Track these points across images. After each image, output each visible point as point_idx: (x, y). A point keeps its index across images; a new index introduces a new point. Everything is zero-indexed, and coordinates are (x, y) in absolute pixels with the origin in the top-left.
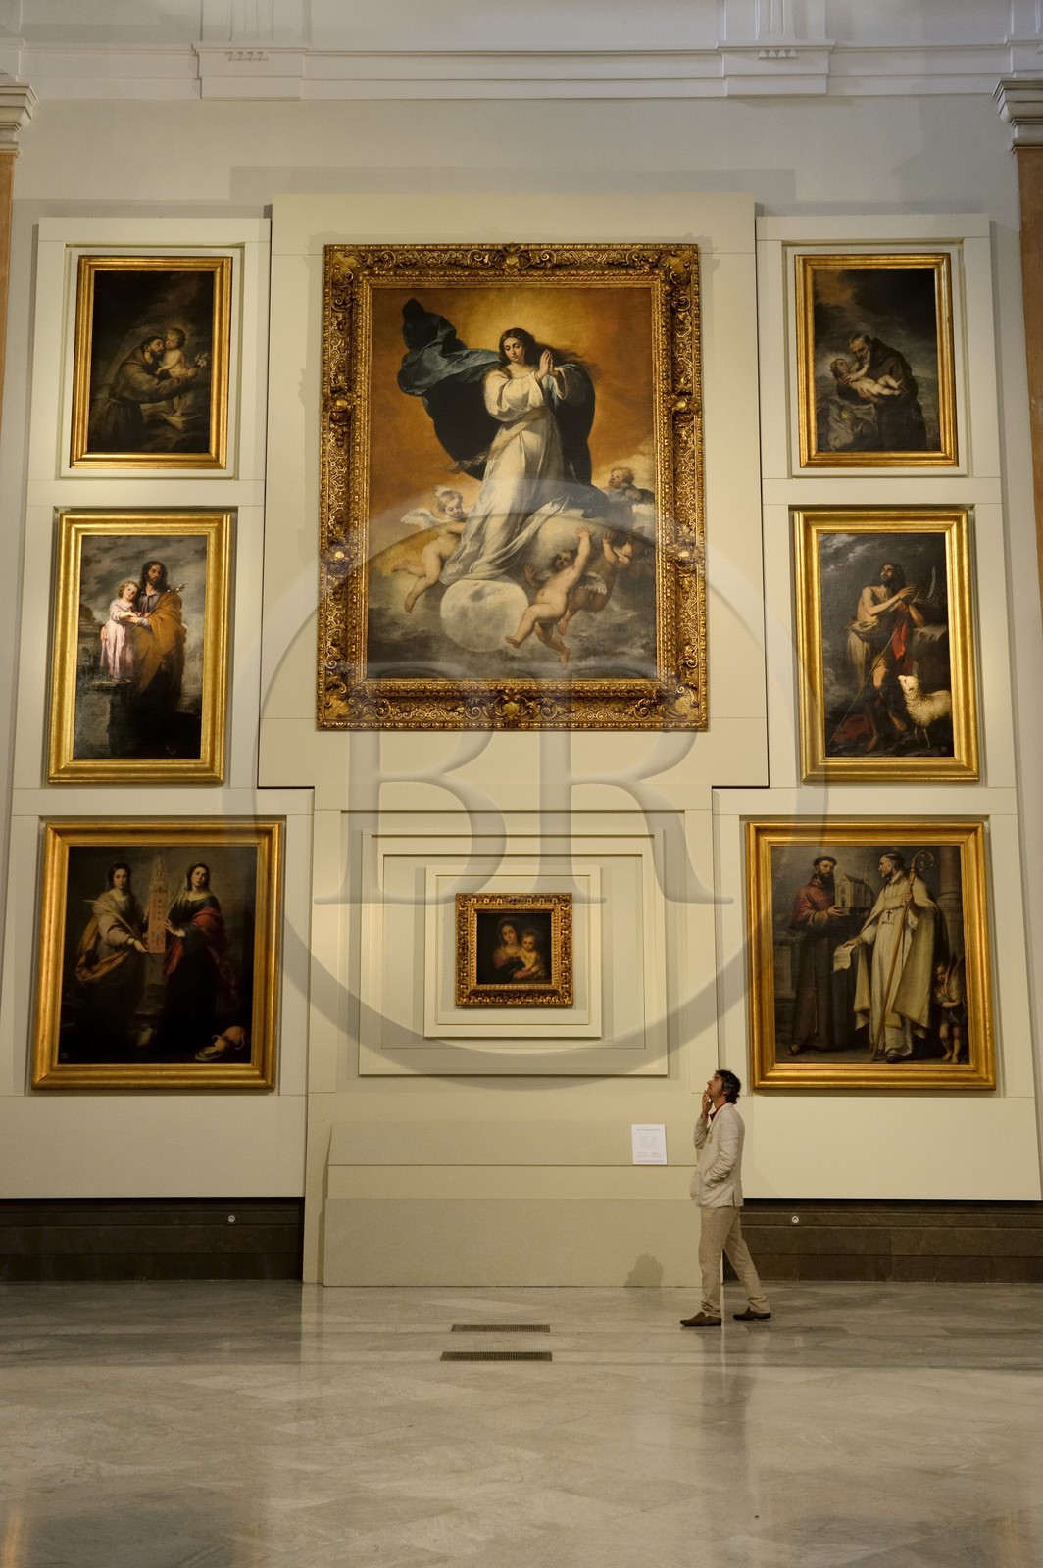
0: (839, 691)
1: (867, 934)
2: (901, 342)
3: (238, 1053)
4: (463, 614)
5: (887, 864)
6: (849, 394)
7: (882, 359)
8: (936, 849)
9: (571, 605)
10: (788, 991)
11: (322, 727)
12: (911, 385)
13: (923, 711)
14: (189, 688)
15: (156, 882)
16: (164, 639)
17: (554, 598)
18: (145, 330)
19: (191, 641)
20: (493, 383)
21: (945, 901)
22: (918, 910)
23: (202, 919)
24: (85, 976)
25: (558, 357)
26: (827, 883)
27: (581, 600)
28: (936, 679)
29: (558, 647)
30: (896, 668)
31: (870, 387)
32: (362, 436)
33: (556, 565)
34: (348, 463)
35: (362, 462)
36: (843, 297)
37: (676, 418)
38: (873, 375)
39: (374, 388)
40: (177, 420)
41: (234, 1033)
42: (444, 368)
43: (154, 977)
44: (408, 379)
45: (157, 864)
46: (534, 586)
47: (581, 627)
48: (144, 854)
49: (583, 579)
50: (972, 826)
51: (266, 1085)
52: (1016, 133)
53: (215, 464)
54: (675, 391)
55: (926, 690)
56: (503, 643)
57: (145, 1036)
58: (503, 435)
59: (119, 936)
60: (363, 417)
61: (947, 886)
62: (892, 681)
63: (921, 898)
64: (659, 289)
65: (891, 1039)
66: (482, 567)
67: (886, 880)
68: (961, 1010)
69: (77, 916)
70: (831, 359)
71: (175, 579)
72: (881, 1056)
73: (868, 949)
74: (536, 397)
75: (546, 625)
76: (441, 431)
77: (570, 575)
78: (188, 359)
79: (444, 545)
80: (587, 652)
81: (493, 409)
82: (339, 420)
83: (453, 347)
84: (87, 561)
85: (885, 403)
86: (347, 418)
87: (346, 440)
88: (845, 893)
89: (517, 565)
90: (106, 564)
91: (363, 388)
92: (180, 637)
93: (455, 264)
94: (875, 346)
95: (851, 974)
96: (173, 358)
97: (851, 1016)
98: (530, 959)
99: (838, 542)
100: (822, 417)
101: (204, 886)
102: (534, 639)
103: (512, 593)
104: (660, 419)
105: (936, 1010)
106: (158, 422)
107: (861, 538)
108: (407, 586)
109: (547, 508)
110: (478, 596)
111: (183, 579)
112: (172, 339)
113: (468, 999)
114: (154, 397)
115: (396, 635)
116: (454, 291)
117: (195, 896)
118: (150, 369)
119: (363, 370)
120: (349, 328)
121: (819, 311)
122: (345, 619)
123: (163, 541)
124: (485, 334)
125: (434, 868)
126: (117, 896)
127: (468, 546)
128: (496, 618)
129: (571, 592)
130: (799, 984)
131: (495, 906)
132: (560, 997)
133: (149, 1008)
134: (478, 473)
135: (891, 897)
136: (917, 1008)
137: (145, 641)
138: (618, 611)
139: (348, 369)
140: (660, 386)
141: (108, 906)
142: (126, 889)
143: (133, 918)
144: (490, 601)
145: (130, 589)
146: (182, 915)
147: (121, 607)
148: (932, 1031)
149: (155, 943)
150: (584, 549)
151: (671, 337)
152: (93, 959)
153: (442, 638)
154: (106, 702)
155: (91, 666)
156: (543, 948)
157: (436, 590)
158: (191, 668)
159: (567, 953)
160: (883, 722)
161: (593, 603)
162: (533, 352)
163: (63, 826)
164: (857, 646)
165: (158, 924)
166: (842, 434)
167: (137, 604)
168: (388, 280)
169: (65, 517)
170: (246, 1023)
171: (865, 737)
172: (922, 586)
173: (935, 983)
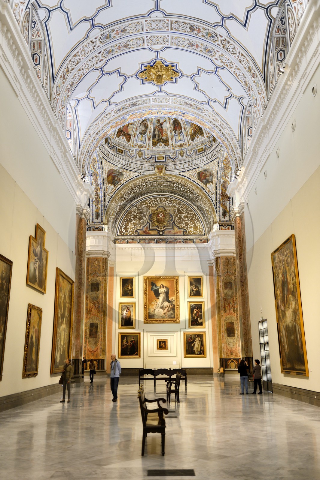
0: (192, 319)
1: (195, 343)
2: (198, 285)
3: (137, 355)
4: (157, 312)
5: (196, 336)
6: (193, 290)
7: (196, 287)
8: (201, 335)
9: (167, 312)
10: (187, 348)
11: (144, 323)
12: (199, 289)
13: (200, 321)
14: (132, 319)
15: (129, 338)
16: (129, 315)
17: (165, 311)
18: (127, 284)
19: (132, 315)
20: (160, 290)
21: (202, 340)
22: (199, 340)
23: (133, 342)
24: (123, 347)
25: (166, 287)
26: (191, 338)
27: (168, 311)
28: (201, 318)
29: (166, 315)
30: (197, 317)
31: (195, 290)
32: (148, 295)
33: (166, 307)
34: (146, 298)
35: (148, 298)
36: (192, 281)
37: (177, 293)
38: (195, 288)
39: (149, 290)
40: (130, 293)
41: (137, 353)
42: (155, 288)
43: (129, 347)
44: (152, 289)
45: (129, 336)
46: (164, 310)
47: (168, 314)
48: (128, 335)
49: (168, 309)
50: (204, 332)
51: (140, 357)
52: (209, 265)
53: (134, 297)
54: (177, 290)
55: (200, 319)
56: (161, 315)
57: (129, 353)
58: (161, 295)
59: (126, 344)
60: (148, 293)
61: (202, 338)
62: (197, 319)
63: (200, 339)
64: (175, 281)
65: (197, 353)
66: (159, 308)
67: (196, 338)
68: (203, 350)
69: (122, 342)
70: (191, 287)
71: (130, 309)
72: (196, 354)
73: (195, 344)
74: (164, 291)
75: (165, 313)
76: (155, 295)
77: (167, 308)
78: (131, 287)
79: (155, 306)
80: (169, 316)
81: (160, 292)
82: (145, 294)
83: (156, 286)
84: (122, 307)
85: (196, 291)
86: (146, 293)
87: (146, 295)
88: (193, 339)
89: (162, 308)
90: (124, 307)
91: (148, 291)
92: (131, 315)
93: (156, 278)
94: (195, 285)
95: (193, 346)
96: (129, 287)
97: (193, 351)
98: (164, 345)
99: (192, 305)
100: (191, 292)
101: (133, 339)
102: (164, 315)
103: (162, 310)
104: (175, 293)
105: (201, 350)
106: (128, 293)
107: (194, 304)
108: (152, 310)
109: (165, 302)
110: (158, 311)
111: (131, 309)
112: (129, 285)
113: (158, 349)
114: (128, 291)
115: (151, 314)
116: (156, 281)
117: (133, 340)
118: (127, 288)
119: (148, 289)
120: (146, 285)
121: (190, 282)
122: (146, 313)
123: (129, 305)
124: (159, 284)
125: (155, 337)
126: (126, 340)
127: (158, 306)
128: (160, 313)
129: (167, 310)
130: (188, 347)
131: (161, 340)
132: (167, 349)
133: (129, 350)
134: (158, 298)
135: (197, 339)
136: (199, 350)
137: (127, 315)
138: (172, 312)
139: (146, 288)
140: (175, 290)
141: (125, 341)
142: (126, 339)
143: (127, 342)
144: (160, 311)
145: (126, 310)
146: (132, 341)
147: (125, 312)
148: (201, 352)
149: (129, 344)
150: (168, 306)
151: (176, 285)
152: (123, 346)
153: (155, 315)
154: (124, 321)
155: (123, 318)
156: (165, 344)
157: (155, 310)
158: (132, 317)
159: (167, 345)
160: (196, 322)
161: (169, 311)
162: (163, 287)
163: (120, 333)
164: (194, 315)
165: (129, 342)
166: (192, 294)
167: (127, 312)
168: (150, 280)
169: (120, 303)
170: (138, 352)
171: (194, 324)
172: (200, 309)
173: (201, 347)
